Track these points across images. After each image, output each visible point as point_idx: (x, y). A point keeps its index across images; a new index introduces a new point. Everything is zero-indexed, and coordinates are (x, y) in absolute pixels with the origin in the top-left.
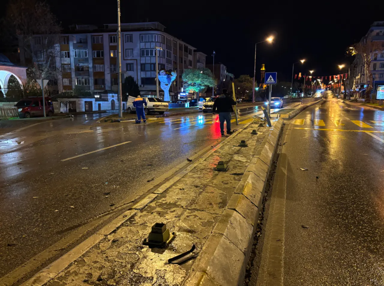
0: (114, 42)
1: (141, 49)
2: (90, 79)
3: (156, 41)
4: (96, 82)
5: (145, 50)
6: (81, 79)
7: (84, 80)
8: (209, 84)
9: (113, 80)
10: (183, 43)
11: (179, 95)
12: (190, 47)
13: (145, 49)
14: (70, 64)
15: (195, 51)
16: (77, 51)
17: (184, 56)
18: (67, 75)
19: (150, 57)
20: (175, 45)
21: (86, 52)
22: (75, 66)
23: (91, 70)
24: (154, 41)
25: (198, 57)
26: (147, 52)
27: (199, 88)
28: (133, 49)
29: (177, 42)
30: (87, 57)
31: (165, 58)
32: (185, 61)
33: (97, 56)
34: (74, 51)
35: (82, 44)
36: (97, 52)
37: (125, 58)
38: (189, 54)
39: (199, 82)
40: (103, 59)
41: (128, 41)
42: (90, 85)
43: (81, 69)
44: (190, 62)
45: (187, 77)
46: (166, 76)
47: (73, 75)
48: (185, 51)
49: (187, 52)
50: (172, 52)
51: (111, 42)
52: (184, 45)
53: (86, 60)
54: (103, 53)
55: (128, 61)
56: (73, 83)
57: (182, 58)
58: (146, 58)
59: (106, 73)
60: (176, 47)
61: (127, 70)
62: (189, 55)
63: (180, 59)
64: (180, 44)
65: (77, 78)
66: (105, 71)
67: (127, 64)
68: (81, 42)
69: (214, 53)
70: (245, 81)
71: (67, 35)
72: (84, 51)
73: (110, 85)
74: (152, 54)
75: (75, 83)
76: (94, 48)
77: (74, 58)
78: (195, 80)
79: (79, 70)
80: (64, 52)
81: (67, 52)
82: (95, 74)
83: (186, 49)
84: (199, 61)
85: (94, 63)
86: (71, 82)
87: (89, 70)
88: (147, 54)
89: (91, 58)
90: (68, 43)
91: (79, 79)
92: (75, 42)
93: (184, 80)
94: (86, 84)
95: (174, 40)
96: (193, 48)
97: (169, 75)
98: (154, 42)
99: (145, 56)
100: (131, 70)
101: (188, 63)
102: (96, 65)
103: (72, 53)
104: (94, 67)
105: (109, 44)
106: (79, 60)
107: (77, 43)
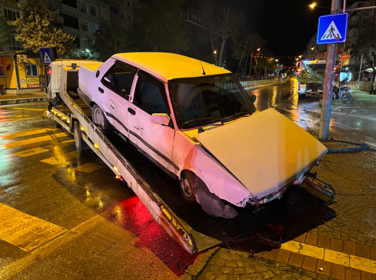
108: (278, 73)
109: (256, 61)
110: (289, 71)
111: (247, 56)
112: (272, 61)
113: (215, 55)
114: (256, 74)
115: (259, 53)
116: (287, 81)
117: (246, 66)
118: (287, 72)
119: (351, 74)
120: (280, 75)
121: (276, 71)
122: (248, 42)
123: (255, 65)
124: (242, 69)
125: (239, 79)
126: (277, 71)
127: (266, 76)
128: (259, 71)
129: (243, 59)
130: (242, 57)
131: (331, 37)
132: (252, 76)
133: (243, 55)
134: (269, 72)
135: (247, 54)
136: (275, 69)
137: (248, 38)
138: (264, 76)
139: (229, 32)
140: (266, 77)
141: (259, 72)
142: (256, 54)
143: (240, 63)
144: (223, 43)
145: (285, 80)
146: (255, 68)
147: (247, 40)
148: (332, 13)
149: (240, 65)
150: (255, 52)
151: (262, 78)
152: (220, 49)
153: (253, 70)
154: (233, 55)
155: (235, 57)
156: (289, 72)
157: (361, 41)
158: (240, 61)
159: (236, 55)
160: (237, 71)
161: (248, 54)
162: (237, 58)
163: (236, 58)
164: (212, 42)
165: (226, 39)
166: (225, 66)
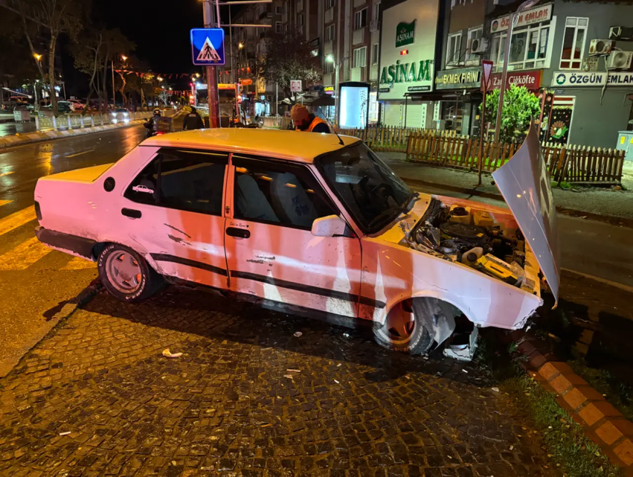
108: (165, 101)
109: (123, 78)
110: (183, 97)
111: (103, 69)
112: (151, 80)
113: (38, 63)
114: (126, 102)
115: (126, 65)
116: (180, 114)
117: (104, 87)
118: (180, 99)
119: (268, 106)
120: (169, 104)
121: (161, 97)
122: (101, 43)
123: (122, 85)
124: (99, 92)
125: (95, 109)
126: (164, 98)
127: (145, 106)
128: (131, 97)
129: (96, 74)
130: (95, 69)
131: (209, 58)
132: (119, 105)
133: (96, 67)
134: (148, 99)
135: (103, 64)
136: (159, 94)
137: (101, 35)
138: (141, 106)
139: (62, 23)
140: (146, 108)
141: (131, 99)
142: (120, 66)
143: (92, 79)
144: (52, 41)
145: (178, 112)
146: (122, 91)
147: (99, 40)
148: (205, 27)
149: (92, 84)
150: (119, 62)
151: (138, 108)
152: (48, 52)
153: (118, 94)
154: (76, 65)
155: (81, 68)
156: (182, 99)
157: (271, 59)
158: (91, 77)
159: (81, 65)
160: (89, 96)
161: (106, 64)
162: (86, 72)
163: (82, 71)
164: (28, 38)
165: (57, 34)
166: (62, 85)
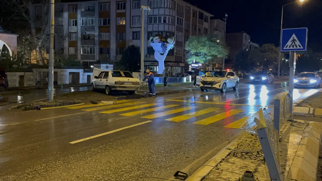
0: (121, 8)
1: (148, 16)
2: (95, 48)
3: (166, 6)
4: (101, 52)
5: (153, 17)
6: (86, 48)
7: (89, 49)
8: (217, 54)
9: (119, 49)
10: (198, 10)
11: (190, 67)
12: (206, 14)
13: (153, 15)
14: (77, 33)
15: (211, 18)
16: (84, 19)
17: (199, 23)
18: (73, 44)
19: (158, 24)
20: (188, 12)
21: (93, 19)
22: (81, 34)
23: (97, 39)
24: (163, 6)
25: (215, 24)
26: (155, 18)
27: (204, 59)
28: (140, 16)
29: (190, 8)
30: (94, 25)
31: (174, 25)
32: (199, 29)
33: (104, 24)
34: (82, 19)
35: (89, 11)
36: (104, 20)
37: (132, 26)
38: (205, 21)
39: (204, 50)
40: (109, 27)
41: (135, 8)
42: (95, 54)
43: (87, 38)
44: (206, 30)
45: (191, 45)
46: (161, 44)
47: (79, 44)
48: (199, 18)
49: (203, 20)
50: (184, 19)
51: (118, 9)
52: (199, 12)
53: (93, 28)
54: (109, 20)
55: (134, 29)
56: (78, 52)
57: (196, 26)
58: (154, 25)
59: (111, 41)
60: (189, 13)
61: (133, 39)
62: (205, 23)
63: (193, 26)
64: (193, 10)
65: (83, 47)
66: (110, 40)
67: (134, 33)
68: (89, 10)
69: (226, 15)
70: (268, 52)
71: (75, 3)
72: (91, 19)
73: (115, 54)
74: (160, 21)
75: (81, 52)
76: (100, 16)
77: (81, 26)
78: (199, 48)
79: (86, 39)
80: (72, 20)
81: (74, 20)
82: (101, 42)
83: (201, 16)
84: (216, 30)
85: (100, 31)
86: (76, 51)
87: (94, 39)
88: (155, 21)
89: (98, 26)
90: (76, 11)
91: (84, 48)
92: (83, 10)
93: (186, 49)
94: (91, 53)
95: (186, 6)
96: (209, 15)
97: (164, 42)
98: (163, 8)
99: (153, 23)
100: (137, 38)
101: (202, 31)
102: (102, 33)
103: (80, 22)
104: (100, 36)
105: (116, 11)
106: (86, 29)
107: (85, 11)
